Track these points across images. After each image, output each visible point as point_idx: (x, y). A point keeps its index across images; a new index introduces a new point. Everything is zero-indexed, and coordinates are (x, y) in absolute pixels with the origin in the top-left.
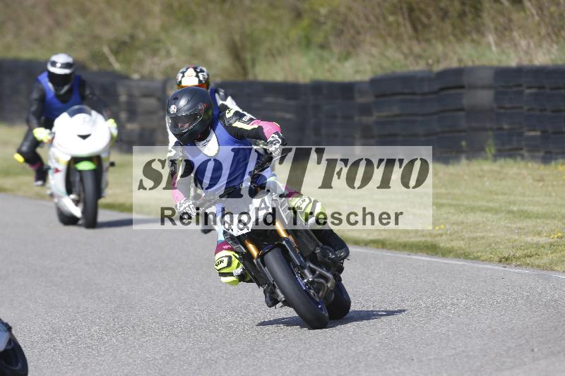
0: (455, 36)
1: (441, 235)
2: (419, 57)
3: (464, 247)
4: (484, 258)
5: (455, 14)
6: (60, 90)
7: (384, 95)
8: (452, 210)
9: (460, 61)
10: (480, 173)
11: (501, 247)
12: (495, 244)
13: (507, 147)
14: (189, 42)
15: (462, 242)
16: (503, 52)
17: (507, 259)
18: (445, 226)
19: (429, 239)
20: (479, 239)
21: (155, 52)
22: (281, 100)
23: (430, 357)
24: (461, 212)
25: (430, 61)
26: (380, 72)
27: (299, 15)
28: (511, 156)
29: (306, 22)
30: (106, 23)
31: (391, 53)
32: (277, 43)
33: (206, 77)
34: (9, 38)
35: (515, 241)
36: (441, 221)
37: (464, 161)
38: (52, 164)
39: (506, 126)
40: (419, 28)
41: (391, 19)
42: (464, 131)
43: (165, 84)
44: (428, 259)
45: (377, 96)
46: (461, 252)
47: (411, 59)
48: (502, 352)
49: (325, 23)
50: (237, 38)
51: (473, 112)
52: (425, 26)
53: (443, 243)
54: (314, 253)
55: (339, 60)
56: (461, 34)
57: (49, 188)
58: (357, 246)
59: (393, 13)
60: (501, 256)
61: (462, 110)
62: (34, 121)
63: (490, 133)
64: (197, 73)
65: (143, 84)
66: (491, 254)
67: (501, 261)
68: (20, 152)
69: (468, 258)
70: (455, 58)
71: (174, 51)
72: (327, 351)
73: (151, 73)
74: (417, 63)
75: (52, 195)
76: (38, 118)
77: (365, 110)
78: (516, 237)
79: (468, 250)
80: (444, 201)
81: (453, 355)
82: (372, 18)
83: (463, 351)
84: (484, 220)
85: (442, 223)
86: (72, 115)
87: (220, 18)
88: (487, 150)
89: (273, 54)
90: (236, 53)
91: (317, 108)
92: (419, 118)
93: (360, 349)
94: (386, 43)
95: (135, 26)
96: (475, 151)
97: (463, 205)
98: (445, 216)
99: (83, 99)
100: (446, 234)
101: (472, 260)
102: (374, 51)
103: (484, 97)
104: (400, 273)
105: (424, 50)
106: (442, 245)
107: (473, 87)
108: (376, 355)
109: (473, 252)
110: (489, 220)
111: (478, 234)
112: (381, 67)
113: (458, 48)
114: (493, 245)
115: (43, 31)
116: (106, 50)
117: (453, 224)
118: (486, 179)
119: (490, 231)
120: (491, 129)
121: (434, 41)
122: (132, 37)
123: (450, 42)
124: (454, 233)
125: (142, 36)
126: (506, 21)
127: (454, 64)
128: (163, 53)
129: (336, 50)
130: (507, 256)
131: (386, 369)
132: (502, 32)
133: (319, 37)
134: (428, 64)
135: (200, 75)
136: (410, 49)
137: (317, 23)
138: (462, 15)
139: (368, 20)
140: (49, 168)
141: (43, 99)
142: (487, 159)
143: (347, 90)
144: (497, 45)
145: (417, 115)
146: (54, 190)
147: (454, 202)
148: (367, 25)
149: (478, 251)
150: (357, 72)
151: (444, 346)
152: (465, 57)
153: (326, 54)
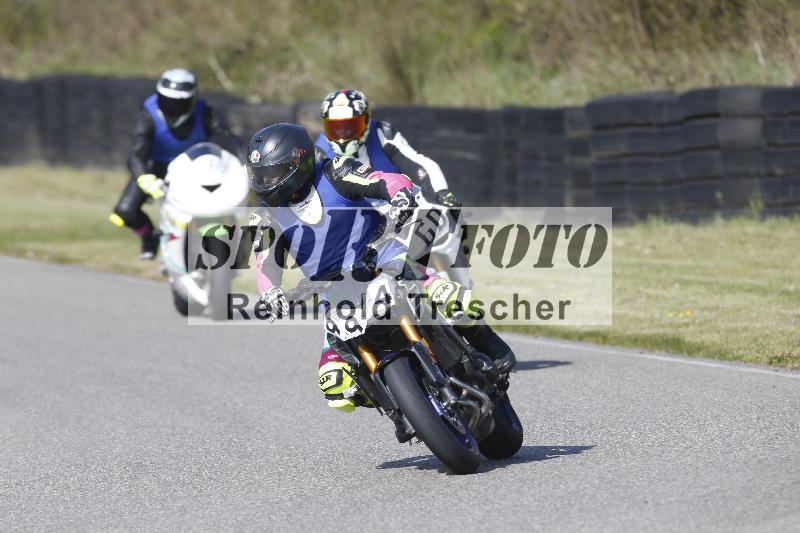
0: (707, 43)
1: (687, 325)
2: (654, 73)
3: (718, 341)
4: (749, 357)
5: (707, 13)
6: (175, 121)
7: (605, 127)
8: (703, 290)
9: (714, 78)
10: (743, 239)
11: (772, 342)
12: (764, 338)
13: (780, 201)
14: (330, 51)
15: (716, 336)
16: (775, 65)
17: (780, 360)
18: (692, 312)
19: (670, 331)
20: (740, 331)
21: (282, 66)
22: (460, 134)
23: (670, 499)
24: (715, 293)
25: (672, 79)
26: (600, 94)
27: (485, 13)
28: (785, 214)
29: (495, 22)
30: (213, 24)
31: (615, 66)
32: (455, 52)
33: (364, 106)
34: (76, 45)
35: (792, 333)
36: (687, 305)
37: (719, 221)
38: (165, 227)
39: (779, 171)
40: (655, 31)
41: (616, 18)
42: (718, 177)
43: (295, 111)
44: (670, 359)
45: (597, 128)
46: (715, 349)
47: (644, 74)
48: (773, 492)
49: (522, 24)
50: (398, 44)
51: (731, 151)
52: (665, 29)
53: (690, 336)
54: (459, 364)
55: (542, 77)
56: (716, 40)
57: (162, 263)
58: (567, 341)
59: (619, 11)
60: (770, 355)
61: (716, 147)
62: (138, 165)
63: (757, 181)
64: (351, 100)
65: (266, 110)
66: (758, 352)
67: (771, 363)
68: (118, 211)
69: (726, 359)
70: (707, 74)
71: (309, 63)
72: (525, 489)
73: (276, 94)
74: (653, 82)
75: (166, 273)
76: (144, 161)
77: (579, 147)
78: (793, 329)
79: (725, 347)
80: (691, 277)
81: (704, 496)
82: (589, 18)
83: (718, 491)
84: (747, 303)
85: (688, 309)
86: (193, 156)
87: (374, 16)
88: (752, 204)
89: (450, 68)
90: (396, 66)
91: (511, 144)
92: (657, 160)
93: (573, 486)
94: (608, 52)
95: (254, 28)
96: (735, 206)
97: (717, 283)
98: (692, 298)
99: (209, 135)
100: (694, 323)
101: (731, 360)
102: (593, 64)
103: (748, 130)
104: (628, 379)
105: (663, 64)
106: (688, 339)
107: (732, 115)
108: (594, 496)
109: (732, 350)
110: (754, 304)
111: (739, 325)
112: (601, 85)
113: (710, 58)
114: (761, 339)
115: (123, 34)
116: (213, 62)
117: (703, 309)
118: (749, 245)
119: (756, 320)
120: (758, 175)
121: (677, 51)
122: (250, 44)
123: (699, 51)
124: (704, 323)
125: (263, 42)
126: (779, 22)
127: (706, 83)
128: (293, 66)
129: (538, 62)
130: (779, 355)
131: (608, 515)
132: (773, 37)
133: (513, 44)
134: (668, 83)
135: (355, 103)
136: (644, 61)
137: (512, 24)
138: (717, 13)
139: (583, 20)
140: (161, 234)
141: (151, 133)
142: (750, 217)
143: (553, 119)
144: (765, 56)
145: (652, 155)
146: (169, 265)
147: (705, 279)
148: (582, 27)
149: (739, 349)
150: (568, 94)
151: (690, 483)
152: (720, 74)
153: (523, 68)
